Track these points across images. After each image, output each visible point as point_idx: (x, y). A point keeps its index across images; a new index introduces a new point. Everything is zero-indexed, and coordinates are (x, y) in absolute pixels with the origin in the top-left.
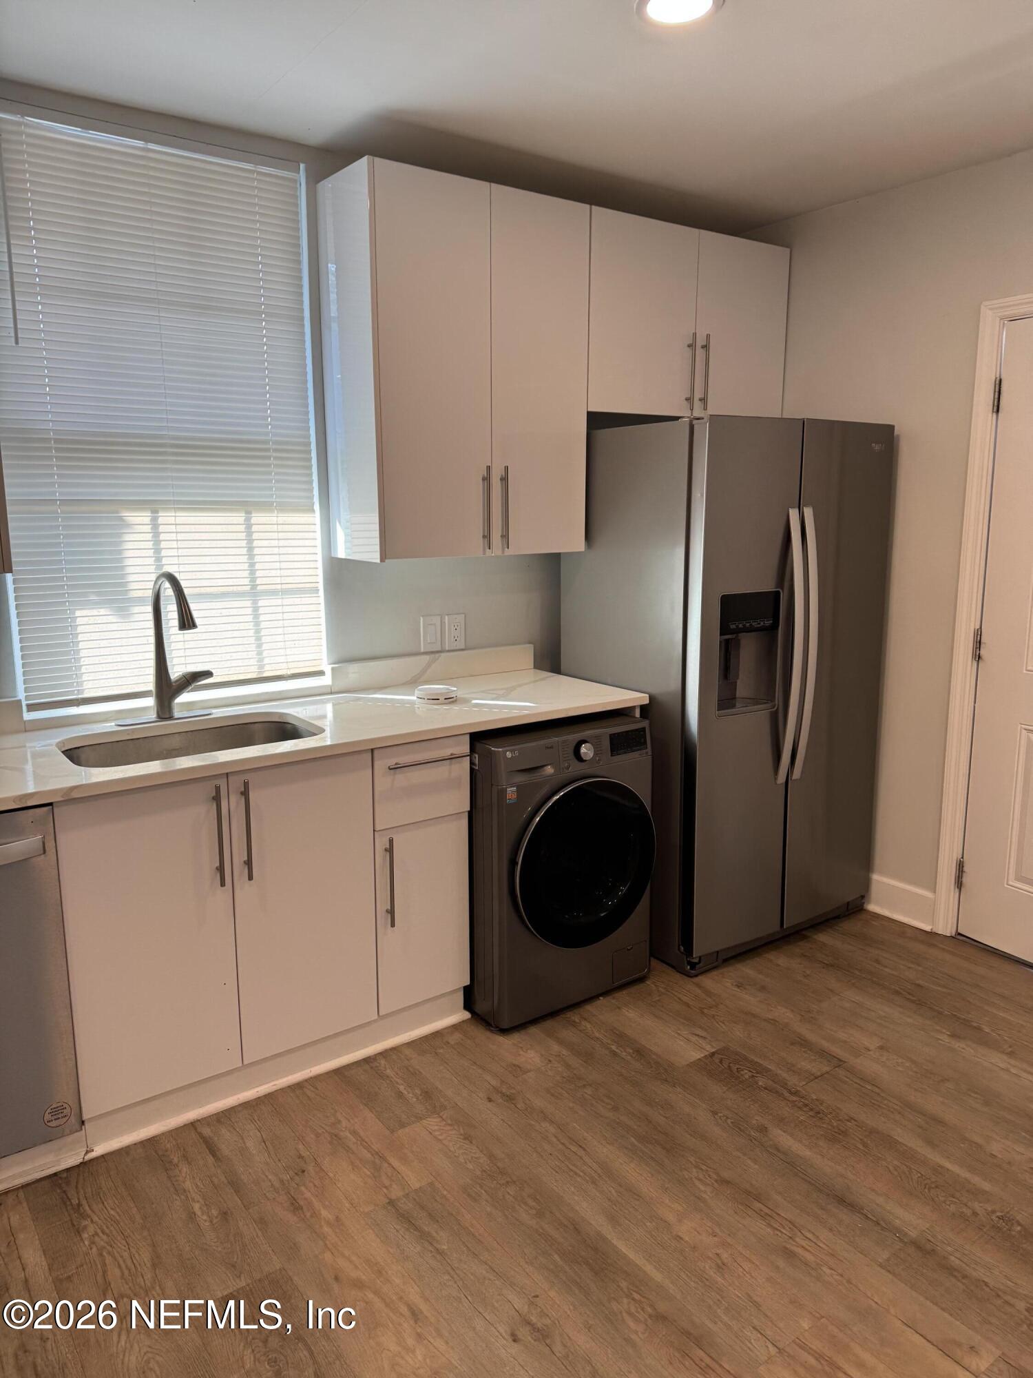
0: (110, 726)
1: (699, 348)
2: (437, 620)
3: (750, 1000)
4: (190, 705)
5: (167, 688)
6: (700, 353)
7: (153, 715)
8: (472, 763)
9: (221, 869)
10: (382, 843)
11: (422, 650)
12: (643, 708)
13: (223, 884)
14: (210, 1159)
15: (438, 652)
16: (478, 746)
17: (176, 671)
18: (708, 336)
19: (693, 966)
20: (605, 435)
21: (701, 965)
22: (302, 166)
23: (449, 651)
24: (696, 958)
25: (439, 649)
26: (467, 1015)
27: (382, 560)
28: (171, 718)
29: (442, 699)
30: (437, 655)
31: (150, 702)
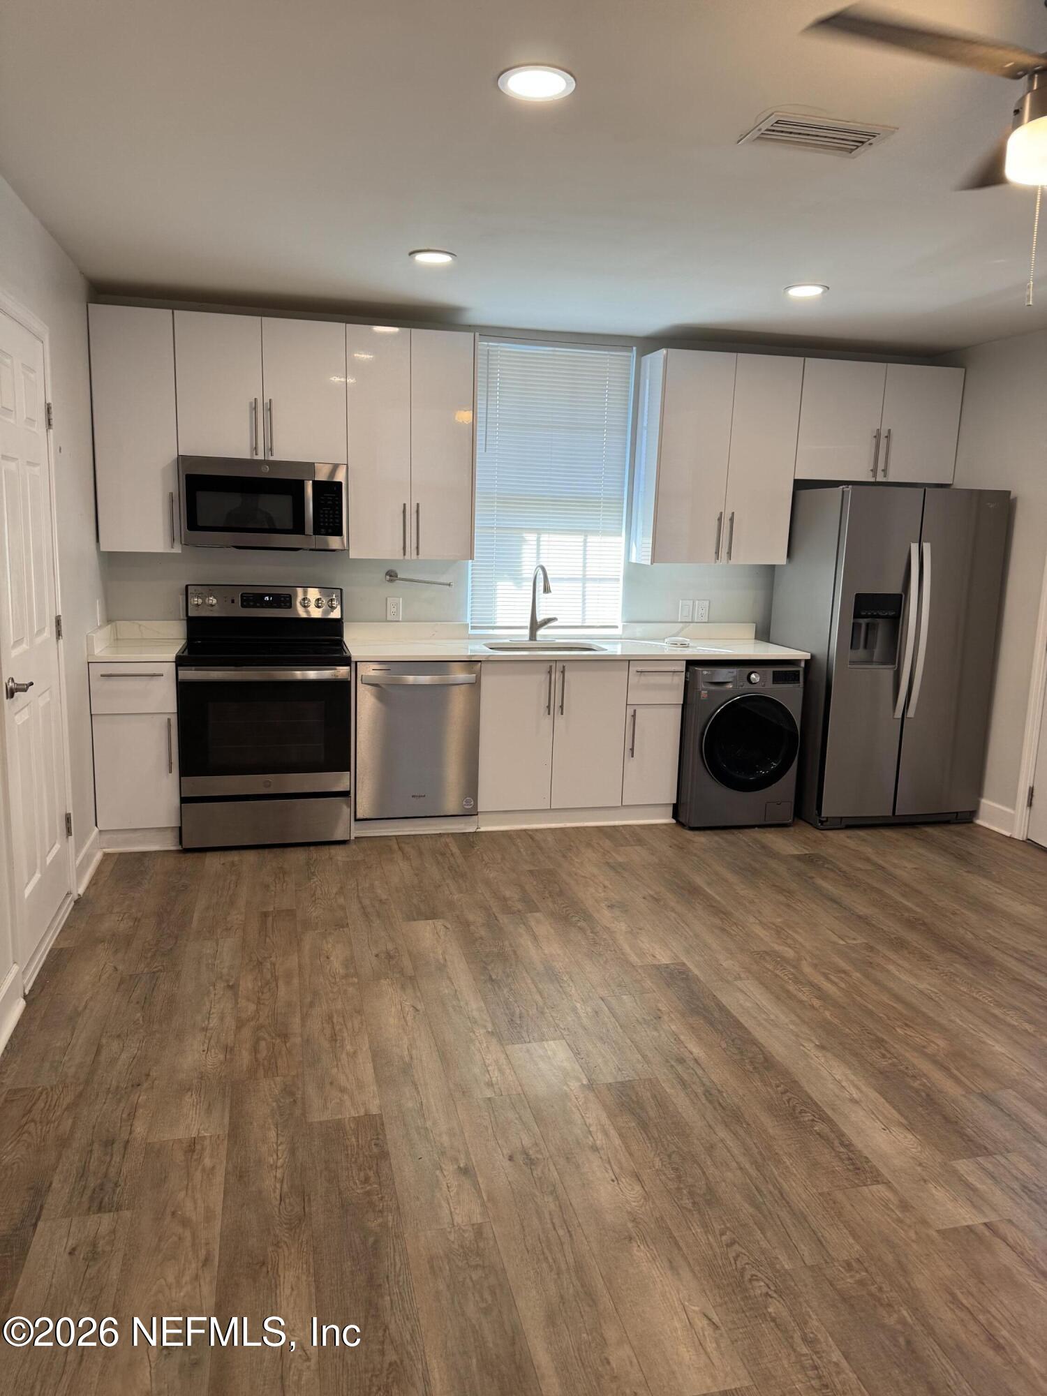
0: (507, 641)
1: (881, 440)
2: (691, 603)
4: (545, 636)
5: (535, 626)
6: (883, 442)
7: (527, 638)
8: (686, 677)
9: (549, 707)
10: (630, 712)
11: (679, 620)
12: (806, 661)
13: (549, 714)
16: (691, 668)
17: (540, 618)
18: (889, 431)
19: (822, 822)
20: (805, 494)
21: (828, 823)
22: (634, 348)
23: (697, 622)
24: (824, 817)
25: (690, 620)
26: (674, 821)
27: (652, 564)
28: (535, 640)
29: (679, 645)
30: (688, 624)
31: (527, 632)
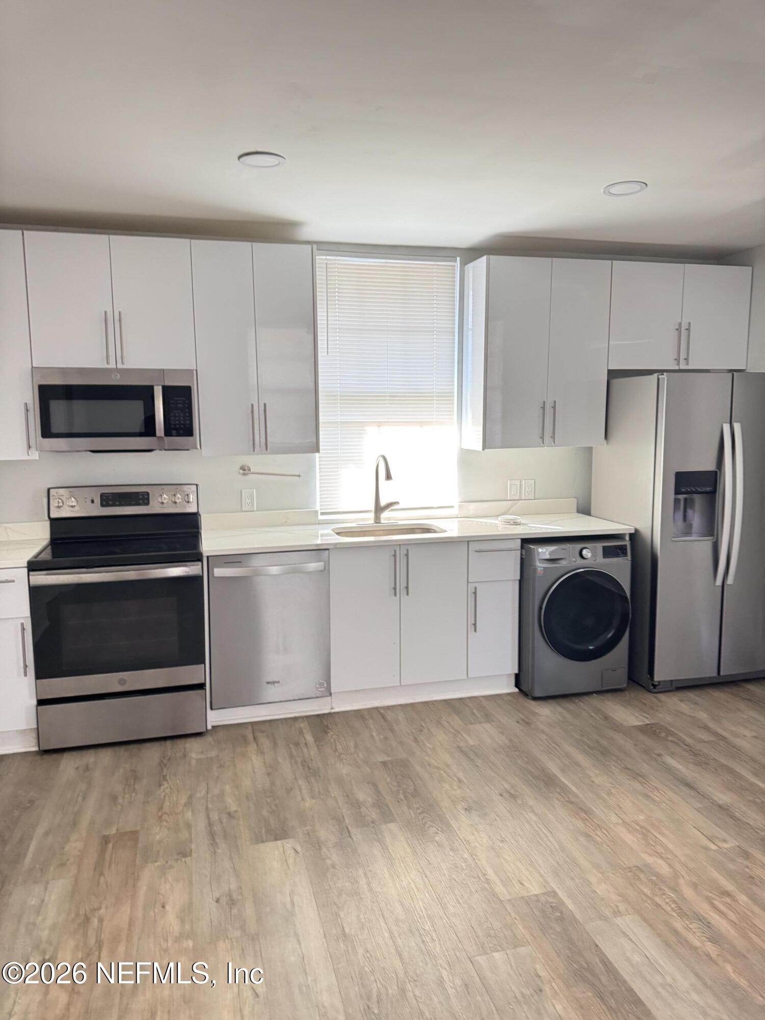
0: (354, 525)
1: (683, 332)
2: (518, 483)
3: (684, 707)
4: (389, 519)
5: (379, 509)
6: (684, 333)
7: (372, 522)
8: (522, 554)
9: (395, 589)
10: (471, 590)
11: (509, 499)
12: (631, 535)
13: (395, 595)
14: (382, 720)
15: (518, 500)
16: (526, 545)
17: (383, 503)
18: (689, 324)
19: (654, 686)
20: (617, 382)
21: (660, 687)
22: (458, 259)
23: (524, 500)
24: (657, 681)
25: (519, 499)
26: (516, 690)
27: (483, 450)
28: (380, 523)
29: (512, 522)
30: (517, 501)
31: (372, 515)
